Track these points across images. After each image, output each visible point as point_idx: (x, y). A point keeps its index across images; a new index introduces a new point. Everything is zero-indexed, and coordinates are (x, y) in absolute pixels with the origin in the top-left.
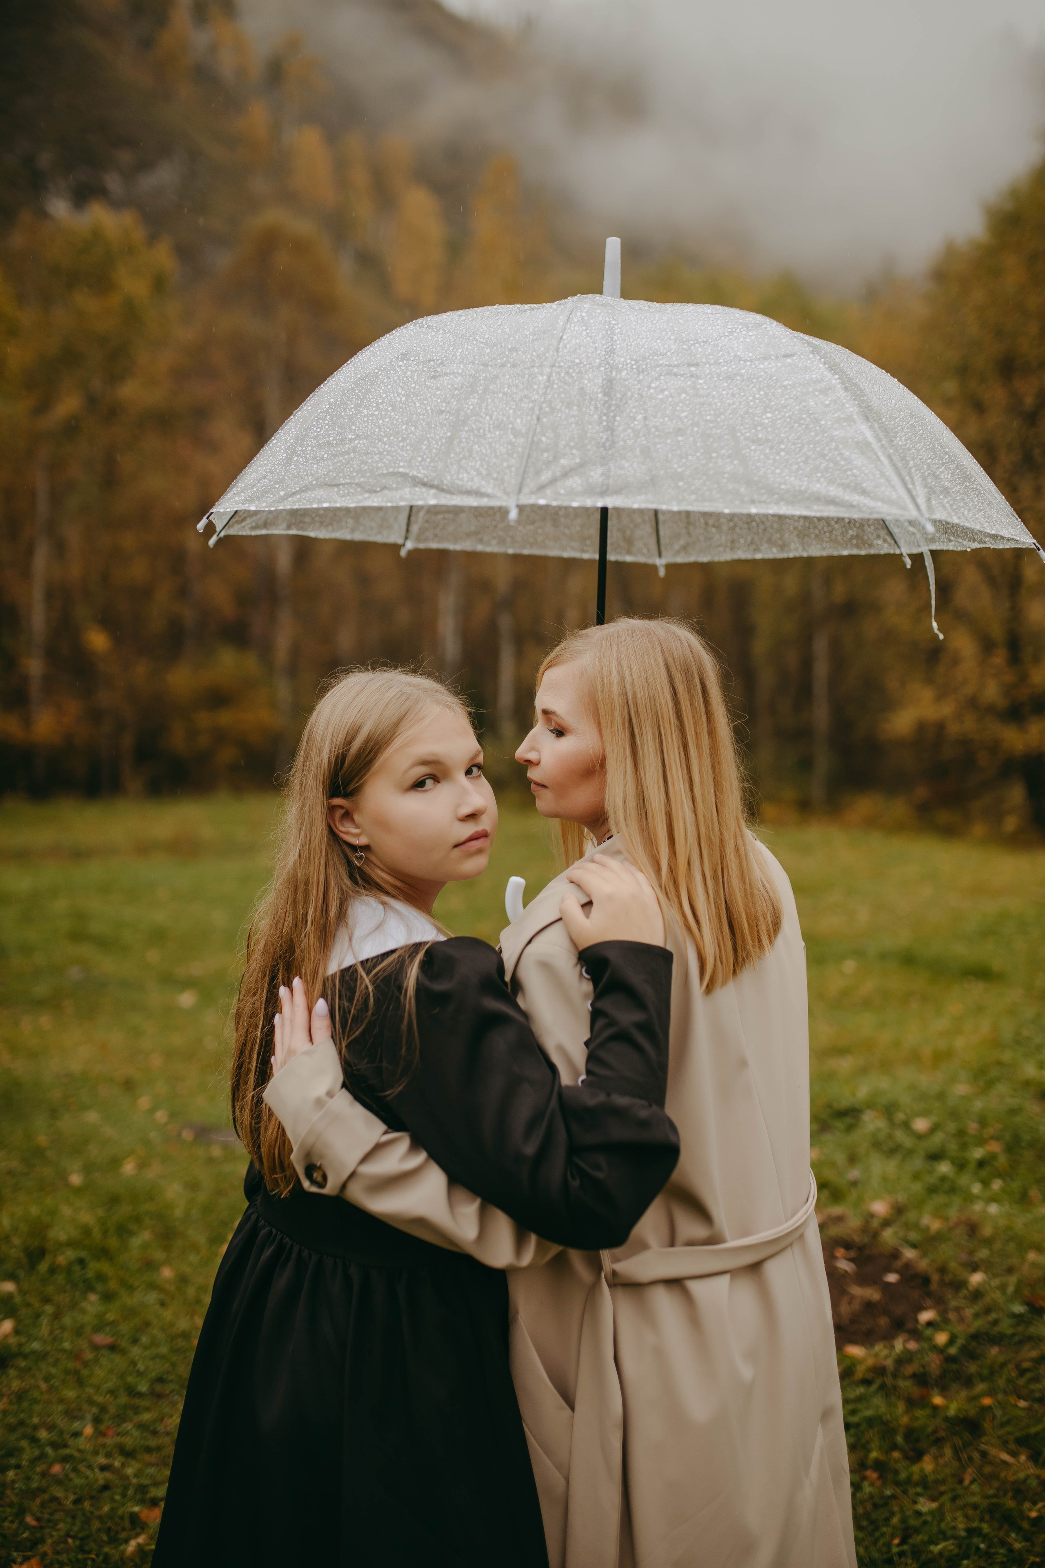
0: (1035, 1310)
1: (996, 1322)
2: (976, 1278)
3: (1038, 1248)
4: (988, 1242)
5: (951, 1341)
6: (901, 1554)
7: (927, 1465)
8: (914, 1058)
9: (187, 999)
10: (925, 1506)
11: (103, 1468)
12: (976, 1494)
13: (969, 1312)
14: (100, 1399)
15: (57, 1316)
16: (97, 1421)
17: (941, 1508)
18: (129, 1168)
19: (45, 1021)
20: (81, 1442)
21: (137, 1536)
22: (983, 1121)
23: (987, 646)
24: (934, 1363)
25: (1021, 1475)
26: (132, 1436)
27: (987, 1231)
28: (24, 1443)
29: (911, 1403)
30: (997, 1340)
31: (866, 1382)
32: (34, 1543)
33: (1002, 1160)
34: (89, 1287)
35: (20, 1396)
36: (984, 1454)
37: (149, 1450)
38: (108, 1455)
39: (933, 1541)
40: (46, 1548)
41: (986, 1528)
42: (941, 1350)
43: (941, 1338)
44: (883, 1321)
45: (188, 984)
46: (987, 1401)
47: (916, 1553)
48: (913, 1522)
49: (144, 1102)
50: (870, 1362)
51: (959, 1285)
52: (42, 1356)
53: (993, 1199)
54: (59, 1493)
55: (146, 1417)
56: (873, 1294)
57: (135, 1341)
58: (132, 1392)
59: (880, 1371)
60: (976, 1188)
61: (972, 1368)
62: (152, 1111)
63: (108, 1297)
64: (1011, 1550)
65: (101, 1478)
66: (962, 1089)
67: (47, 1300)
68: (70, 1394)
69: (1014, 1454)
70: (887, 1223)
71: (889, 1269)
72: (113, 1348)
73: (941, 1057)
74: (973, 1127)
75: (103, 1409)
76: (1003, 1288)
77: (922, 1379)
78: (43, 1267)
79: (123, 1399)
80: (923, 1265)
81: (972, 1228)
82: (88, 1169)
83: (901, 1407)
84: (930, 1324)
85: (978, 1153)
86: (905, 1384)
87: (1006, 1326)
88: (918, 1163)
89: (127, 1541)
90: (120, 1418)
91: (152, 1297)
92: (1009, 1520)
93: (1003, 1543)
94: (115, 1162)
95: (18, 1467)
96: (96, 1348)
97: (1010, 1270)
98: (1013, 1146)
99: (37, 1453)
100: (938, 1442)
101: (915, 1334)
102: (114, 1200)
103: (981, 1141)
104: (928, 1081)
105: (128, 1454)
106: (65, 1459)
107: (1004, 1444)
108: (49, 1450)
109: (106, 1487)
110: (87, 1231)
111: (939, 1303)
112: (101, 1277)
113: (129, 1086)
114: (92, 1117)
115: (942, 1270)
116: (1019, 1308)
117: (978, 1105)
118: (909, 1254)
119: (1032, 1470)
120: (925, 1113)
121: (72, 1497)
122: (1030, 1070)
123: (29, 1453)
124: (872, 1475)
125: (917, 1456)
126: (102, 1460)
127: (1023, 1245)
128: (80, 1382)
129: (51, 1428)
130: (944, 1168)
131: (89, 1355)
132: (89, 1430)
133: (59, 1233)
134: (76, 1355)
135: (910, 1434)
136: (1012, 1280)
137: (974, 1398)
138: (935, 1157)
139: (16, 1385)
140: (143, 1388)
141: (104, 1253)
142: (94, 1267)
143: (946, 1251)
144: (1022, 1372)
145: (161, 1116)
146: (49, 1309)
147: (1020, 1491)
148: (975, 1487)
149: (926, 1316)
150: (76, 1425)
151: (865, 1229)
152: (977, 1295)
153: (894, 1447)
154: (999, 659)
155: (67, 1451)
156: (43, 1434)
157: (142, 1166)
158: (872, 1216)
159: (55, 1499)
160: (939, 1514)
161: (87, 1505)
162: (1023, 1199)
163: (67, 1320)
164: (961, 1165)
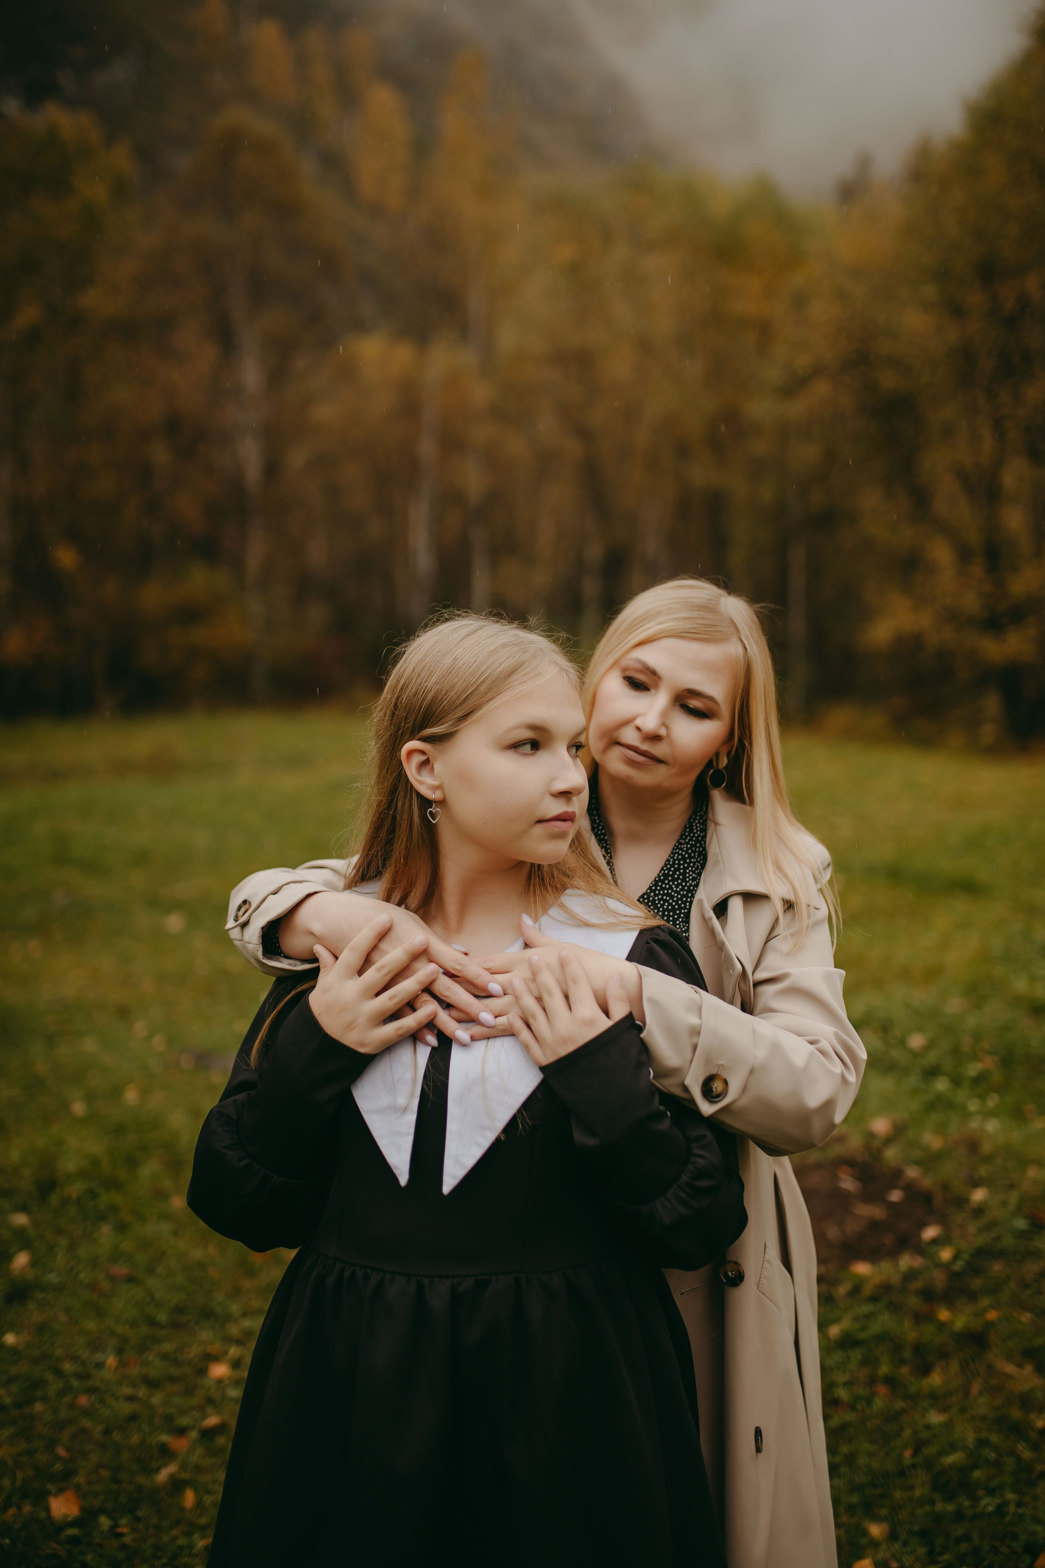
0: (1037, 1225)
1: (998, 1238)
2: (979, 1195)
3: (1038, 1163)
4: (989, 1159)
5: (956, 1257)
6: (914, 1466)
7: (936, 1379)
8: (905, 974)
9: (174, 922)
10: (935, 1418)
11: (130, 1399)
12: (982, 1405)
13: (972, 1228)
14: (121, 1329)
15: (72, 1247)
16: (120, 1352)
17: (951, 1419)
18: (131, 1096)
19: (34, 946)
20: (106, 1374)
21: (166, 1465)
22: (977, 1036)
23: (964, 555)
24: (939, 1279)
25: (1027, 1387)
26: (156, 1367)
27: (987, 1147)
28: (50, 1377)
29: (920, 1318)
30: (1001, 1254)
31: (874, 1299)
32: (68, 1475)
33: (997, 1077)
34: (101, 1218)
35: (42, 1329)
36: (990, 1367)
37: (172, 1379)
38: (134, 1385)
39: (943, 1453)
40: (80, 1479)
41: (995, 1438)
42: (946, 1266)
43: (946, 1254)
44: (888, 1240)
45: (175, 906)
46: (992, 1315)
47: (929, 1464)
48: (925, 1435)
49: (140, 1028)
50: (877, 1280)
51: (961, 1202)
52: (60, 1288)
53: (989, 1114)
54: (86, 1423)
55: (167, 1347)
56: (876, 1212)
57: (150, 1270)
58: (152, 1322)
59: (886, 1288)
60: (973, 1106)
61: (976, 1283)
62: (149, 1037)
63: (122, 1228)
64: (1019, 1459)
65: (127, 1408)
66: (955, 1005)
67: (59, 1232)
68: (91, 1325)
69: (1020, 1366)
70: (889, 1141)
71: (892, 1187)
72: (131, 1279)
73: (932, 974)
74: (966, 1042)
75: (124, 1339)
76: (1005, 1203)
77: (928, 1295)
78: (54, 1199)
79: (144, 1329)
80: (927, 1182)
81: (973, 1145)
82: (90, 1098)
83: (907, 1324)
84: (934, 1241)
85: (973, 1069)
86: (913, 1302)
87: (1008, 1241)
88: (913, 1080)
89: (157, 1470)
90: (143, 1347)
91: (165, 1228)
92: (1017, 1430)
93: (1012, 1453)
94: (116, 1092)
95: (44, 1399)
96: (112, 1278)
97: (1011, 1187)
98: (1007, 1061)
99: (61, 1385)
100: (944, 1355)
101: (920, 1249)
102: (119, 1130)
103: (975, 1057)
104: (921, 997)
105: (153, 1384)
106: (91, 1391)
107: (1009, 1358)
108: (75, 1383)
109: (133, 1417)
110: (95, 1162)
111: (943, 1220)
112: (114, 1209)
113: (124, 1013)
114: (89, 1044)
115: (946, 1187)
116: (1021, 1224)
117: (972, 1021)
118: (912, 1173)
119: (1037, 1381)
120: (920, 1029)
121: (99, 1428)
122: (1021, 985)
123: (54, 1385)
124: (882, 1389)
125: (925, 1370)
126: (127, 1391)
127: (1024, 1162)
128: (100, 1313)
129: (75, 1359)
130: (941, 1085)
131: (106, 1286)
132: (111, 1361)
133: (69, 1165)
134: (93, 1286)
135: (918, 1348)
136: (1013, 1198)
137: (979, 1314)
138: (932, 1073)
139: (37, 1317)
140: (162, 1317)
141: (114, 1184)
142: (106, 1198)
143: (949, 1169)
144: (1026, 1286)
145: (159, 1042)
146: (64, 1242)
147: (1027, 1402)
148: (982, 1400)
149: (930, 1233)
150: (99, 1357)
151: (867, 1146)
152: (979, 1211)
153: (902, 1362)
154: (978, 570)
155: (90, 1383)
156: (67, 1367)
157: (145, 1093)
158: (872, 1135)
159: (83, 1431)
160: (949, 1426)
161: (116, 1436)
162: (1018, 1115)
163: (83, 1251)
164: (957, 1081)
